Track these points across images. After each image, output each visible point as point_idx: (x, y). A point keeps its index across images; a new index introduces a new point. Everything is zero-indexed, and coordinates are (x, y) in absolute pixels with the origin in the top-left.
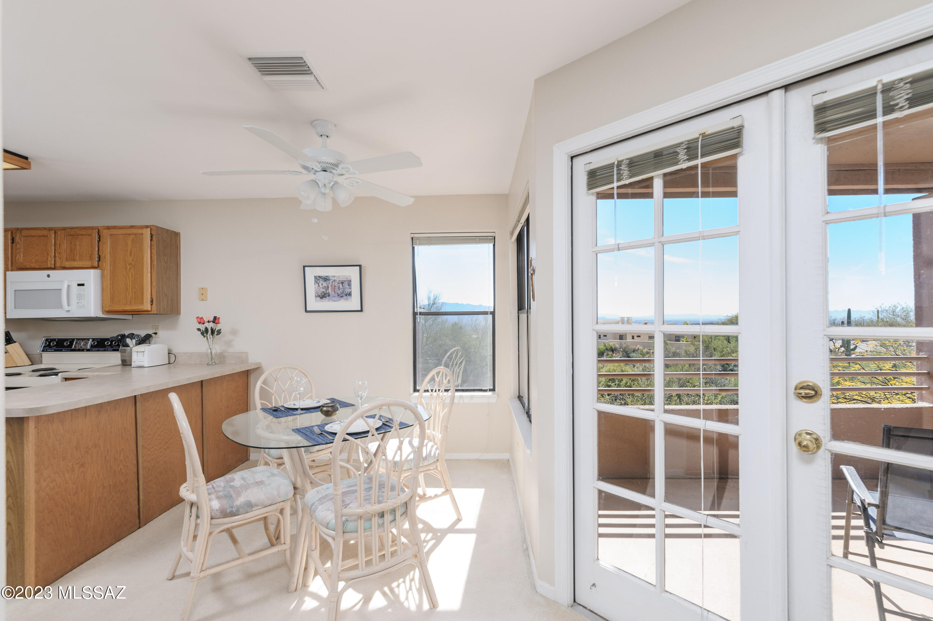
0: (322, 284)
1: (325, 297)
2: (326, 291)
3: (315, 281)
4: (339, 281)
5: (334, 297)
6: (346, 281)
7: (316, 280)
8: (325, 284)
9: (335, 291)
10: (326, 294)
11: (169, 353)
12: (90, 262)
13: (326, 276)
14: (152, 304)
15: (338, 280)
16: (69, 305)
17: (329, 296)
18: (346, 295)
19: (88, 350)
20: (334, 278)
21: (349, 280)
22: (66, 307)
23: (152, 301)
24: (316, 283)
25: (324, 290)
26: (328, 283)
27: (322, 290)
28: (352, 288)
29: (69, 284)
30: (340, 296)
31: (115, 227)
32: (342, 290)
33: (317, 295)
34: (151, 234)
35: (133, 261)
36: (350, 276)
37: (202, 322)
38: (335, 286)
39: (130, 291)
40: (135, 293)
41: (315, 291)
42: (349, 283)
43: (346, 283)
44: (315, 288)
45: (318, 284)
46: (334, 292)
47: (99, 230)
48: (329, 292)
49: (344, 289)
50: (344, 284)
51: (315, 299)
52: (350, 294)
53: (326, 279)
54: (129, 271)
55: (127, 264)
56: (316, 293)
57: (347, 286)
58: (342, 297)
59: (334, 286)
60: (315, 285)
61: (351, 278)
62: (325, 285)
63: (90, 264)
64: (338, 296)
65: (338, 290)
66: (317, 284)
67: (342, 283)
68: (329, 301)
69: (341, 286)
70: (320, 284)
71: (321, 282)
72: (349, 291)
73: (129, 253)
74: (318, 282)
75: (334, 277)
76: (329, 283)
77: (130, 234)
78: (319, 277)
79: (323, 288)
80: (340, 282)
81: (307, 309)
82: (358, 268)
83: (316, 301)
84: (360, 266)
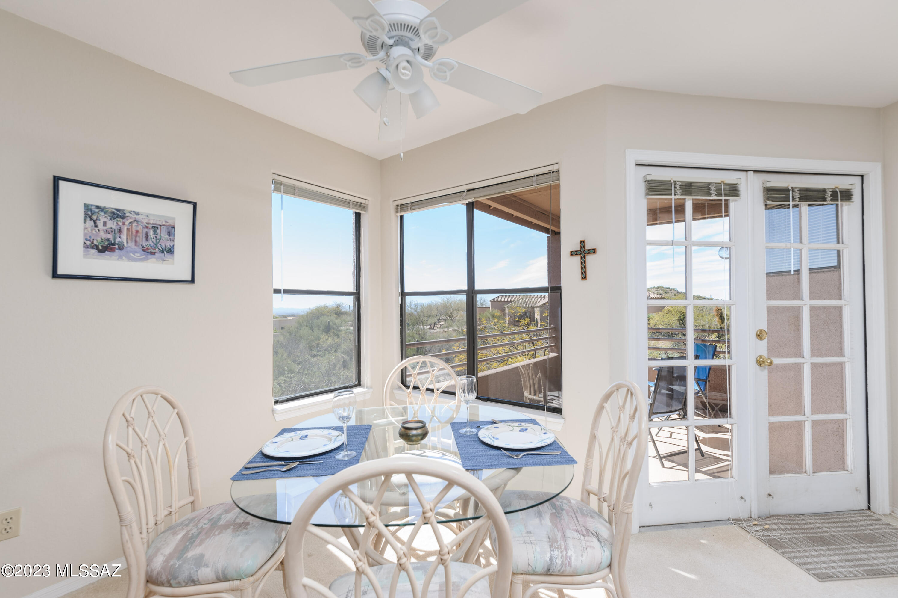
0: (105, 224)
1: (113, 250)
2: (114, 239)
3: (86, 214)
4: (148, 223)
5: (134, 252)
6: (164, 225)
7: (89, 213)
8: (111, 224)
9: (136, 241)
10: (114, 244)
13: (117, 210)
15: (145, 221)
17: (121, 248)
18: (162, 252)
20: (136, 216)
21: (169, 226)
24: (88, 219)
25: (110, 236)
26: (120, 224)
27: (104, 236)
28: (176, 240)
30: (148, 252)
32: (154, 241)
33: (88, 243)
36: (174, 219)
38: (137, 232)
41: (85, 235)
42: (171, 230)
43: (164, 229)
44: (85, 229)
45: (95, 222)
46: (133, 243)
48: (121, 242)
49: (158, 240)
50: (158, 231)
51: (84, 251)
52: (170, 251)
53: (115, 215)
56: (86, 240)
57: (164, 235)
58: (153, 253)
59: (134, 233)
60: (85, 222)
61: (174, 223)
62: (114, 227)
64: (144, 251)
65: (144, 239)
66: (92, 222)
67: (153, 227)
68: (120, 258)
69: (151, 233)
70: (100, 224)
71: (103, 218)
72: (169, 244)
74: (95, 217)
75: (138, 214)
76: (124, 224)
78: (98, 207)
79: (107, 232)
80: (150, 226)
81: (60, 272)
82: (191, 206)
83: (86, 255)
84: (195, 205)
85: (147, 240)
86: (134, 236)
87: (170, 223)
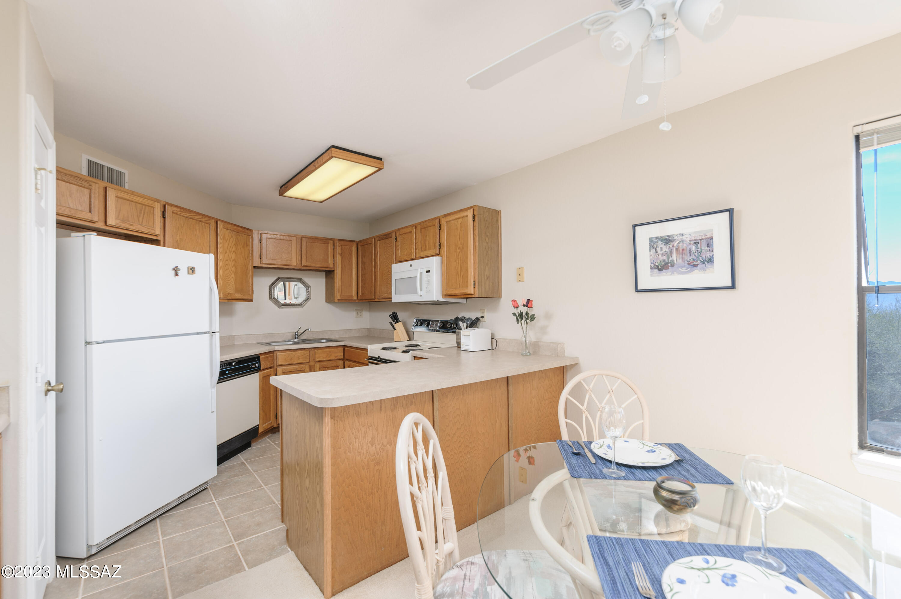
0: (661, 248)
1: (667, 268)
2: (668, 259)
3: (650, 245)
4: (690, 241)
5: (682, 268)
6: (703, 239)
7: (652, 244)
8: (666, 249)
9: (683, 258)
10: (668, 263)
11: (492, 338)
12: (434, 250)
13: (668, 236)
14: (474, 287)
15: (688, 240)
16: (421, 290)
17: (672, 266)
18: (703, 263)
19: (438, 331)
20: (681, 237)
21: (708, 238)
22: (419, 293)
23: (474, 284)
24: (652, 248)
25: (665, 258)
26: (671, 246)
27: (661, 258)
28: (714, 250)
29: (422, 272)
30: (693, 265)
31: (449, 214)
32: (696, 254)
33: (653, 265)
34: (474, 214)
35: (461, 244)
36: (712, 230)
37: (516, 305)
38: (683, 250)
39: (459, 275)
40: (462, 276)
41: (651, 260)
42: (710, 242)
43: (704, 243)
44: (651, 255)
45: (656, 250)
46: (681, 260)
47: (440, 219)
48: (673, 261)
49: (699, 252)
50: (699, 245)
51: (651, 272)
52: (710, 261)
53: (667, 240)
54: (459, 255)
55: (457, 248)
56: (652, 263)
57: (705, 248)
58: (696, 266)
59: (681, 251)
60: (650, 251)
61: (712, 234)
62: (667, 250)
63: (434, 252)
64: (689, 264)
65: (688, 255)
66: (654, 250)
67: (695, 243)
68: (673, 273)
69: (693, 248)
70: (659, 250)
71: (660, 245)
72: (708, 255)
73: (458, 237)
74: (655, 246)
75: (682, 235)
76: (673, 246)
77: (458, 219)
78: (657, 238)
79: (663, 255)
80: (693, 242)
81: (639, 288)
82: (728, 214)
83: (652, 275)
84: (730, 211)
85: (690, 255)
86: (681, 252)
87: (709, 235)
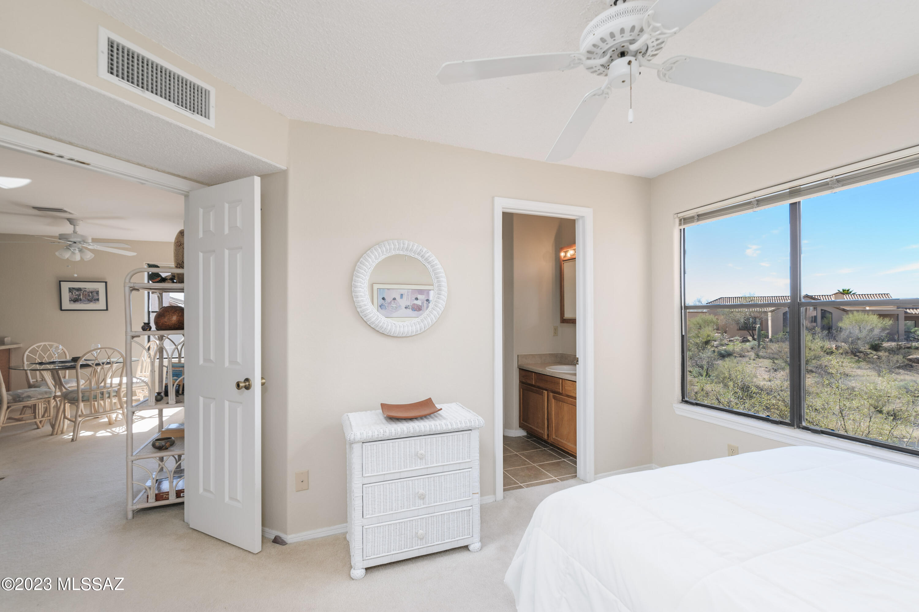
0: (75, 293)
1: (78, 301)
2: (78, 297)
5: (85, 301)
6: (95, 291)
7: (70, 290)
8: (77, 293)
9: (85, 298)
10: (78, 299)
15: (88, 291)
17: (81, 300)
18: (95, 300)
24: (70, 292)
27: (75, 297)
28: (99, 296)
30: (90, 301)
32: (92, 297)
33: (70, 299)
36: (98, 288)
38: (86, 294)
41: (69, 297)
42: (97, 293)
44: (69, 295)
45: (72, 293)
48: (81, 298)
50: (93, 293)
52: (98, 300)
53: (79, 289)
57: (95, 295)
58: (92, 301)
61: (99, 290)
64: (88, 300)
67: (91, 292)
68: (81, 303)
69: (90, 294)
71: (74, 291)
72: (97, 297)
74: (72, 291)
75: (85, 288)
76: (81, 292)
78: (73, 288)
79: (76, 295)
81: (63, 309)
82: (105, 283)
83: (70, 303)
84: (106, 283)
85: (89, 297)
86: (84, 296)
87: (97, 290)
